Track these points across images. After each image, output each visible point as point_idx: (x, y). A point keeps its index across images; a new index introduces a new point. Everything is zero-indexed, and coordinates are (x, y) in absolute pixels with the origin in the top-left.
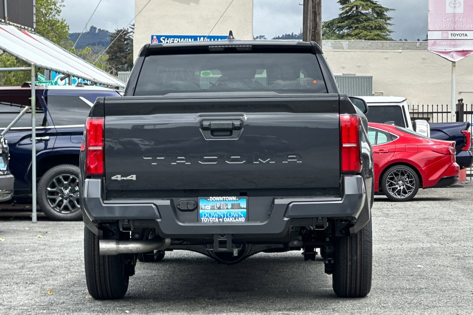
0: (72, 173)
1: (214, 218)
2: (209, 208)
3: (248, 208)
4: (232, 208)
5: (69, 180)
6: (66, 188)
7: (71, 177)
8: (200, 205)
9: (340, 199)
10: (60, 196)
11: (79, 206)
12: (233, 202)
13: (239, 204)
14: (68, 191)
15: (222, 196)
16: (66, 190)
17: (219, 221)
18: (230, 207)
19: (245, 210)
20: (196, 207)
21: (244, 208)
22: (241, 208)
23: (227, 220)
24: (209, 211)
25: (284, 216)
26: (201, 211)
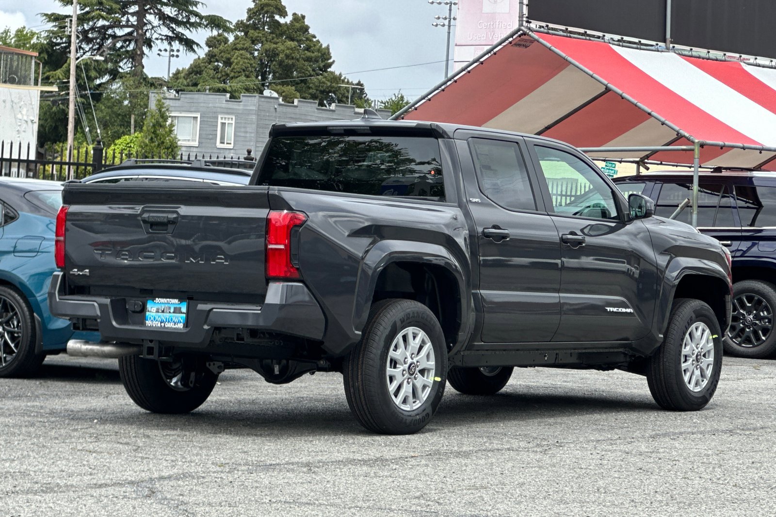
0: (758, 292)
1: (157, 322)
2: (155, 311)
3: (188, 313)
4: (174, 312)
5: (754, 302)
6: (749, 313)
7: (756, 298)
8: (148, 306)
9: (260, 308)
10: (742, 323)
11: (764, 338)
12: (176, 306)
13: (180, 308)
14: (751, 316)
15: (166, 298)
16: (750, 315)
17: (161, 326)
18: (172, 310)
19: (184, 315)
20: (143, 309)
21: (184, 313)
22: (182, 313)
23: (168, 325)
24: (154, 314)
25: (205, 323)
26: (147, 313)
